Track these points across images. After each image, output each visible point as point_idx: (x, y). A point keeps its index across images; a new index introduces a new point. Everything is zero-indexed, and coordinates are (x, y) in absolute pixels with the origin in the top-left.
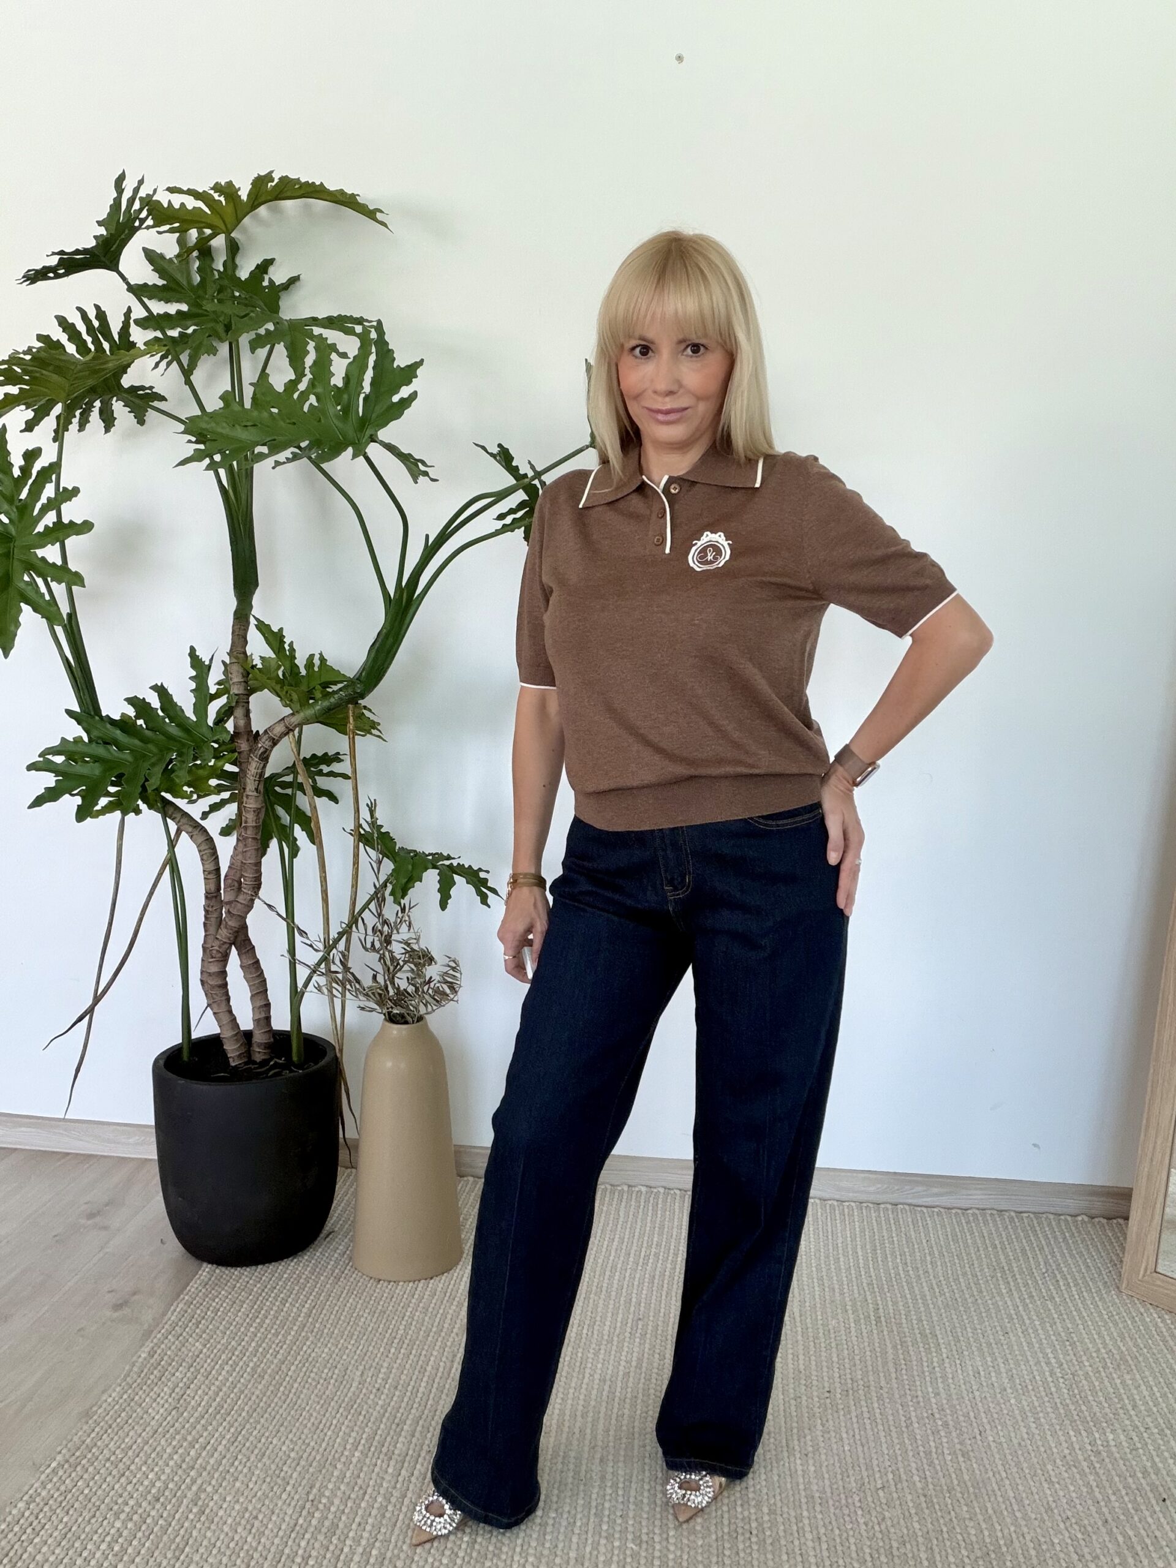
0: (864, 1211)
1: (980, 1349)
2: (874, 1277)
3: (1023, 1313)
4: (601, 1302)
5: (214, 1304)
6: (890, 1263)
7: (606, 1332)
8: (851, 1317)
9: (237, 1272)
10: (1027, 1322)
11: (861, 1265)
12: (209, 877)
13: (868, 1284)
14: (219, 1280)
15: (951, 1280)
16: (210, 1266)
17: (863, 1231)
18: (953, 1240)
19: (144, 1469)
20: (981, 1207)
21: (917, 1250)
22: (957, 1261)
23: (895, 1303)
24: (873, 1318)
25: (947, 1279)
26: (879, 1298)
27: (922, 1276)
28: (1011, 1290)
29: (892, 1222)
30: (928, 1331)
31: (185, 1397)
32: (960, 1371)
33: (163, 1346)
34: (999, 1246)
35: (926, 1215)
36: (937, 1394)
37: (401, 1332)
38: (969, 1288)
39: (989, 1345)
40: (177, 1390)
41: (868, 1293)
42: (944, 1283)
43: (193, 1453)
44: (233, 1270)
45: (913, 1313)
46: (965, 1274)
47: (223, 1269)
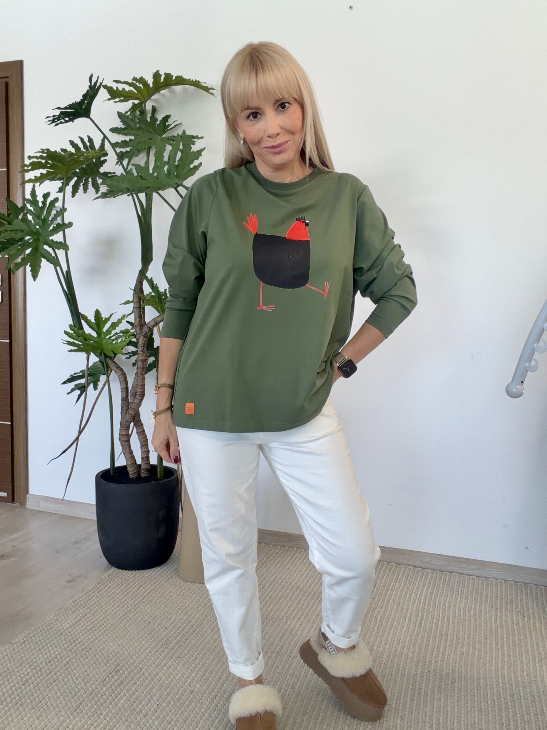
0: (434, 574)
1: (469, 644)
2: (426, 605)
3: (499, 630)
4: (285, 602)
5: (110, 584)
6: (438, 600)
7: (281, 615)
8: (407, 621)
9: (125, 572)
10: (500, 634)
11: (422, 599)
12: (123, 391)
13: (422, 608)
14: (117, 575)
15: (467, 610)
16: (115, 568)
17: (430, 583)
18: (476, 592)
19: (50, 648)
20: (496, 577)
21: (454, 595)
22: (473, 602)
23: (433, 618)
24: (417, 624)
25: (464, 610)
26: (425, 615)
27: (452, 607)
28: (497, 618)
29: (447, 581)
30: (444, 633)
31: (81, 621)
32: (453, 653)
33: (81, 599)
34: (499, 597)
35: (466, 579)
36: (436, 662)
37: (187, 604)
38: (475, 614)
39: (474, 642)
40: (78, 617)
41: (420, 612)
42: (462, 611)
43: (74, 645)
44: (124, 571)
45: (440, 623)
46: (475, 608)
47: (120, 570)
